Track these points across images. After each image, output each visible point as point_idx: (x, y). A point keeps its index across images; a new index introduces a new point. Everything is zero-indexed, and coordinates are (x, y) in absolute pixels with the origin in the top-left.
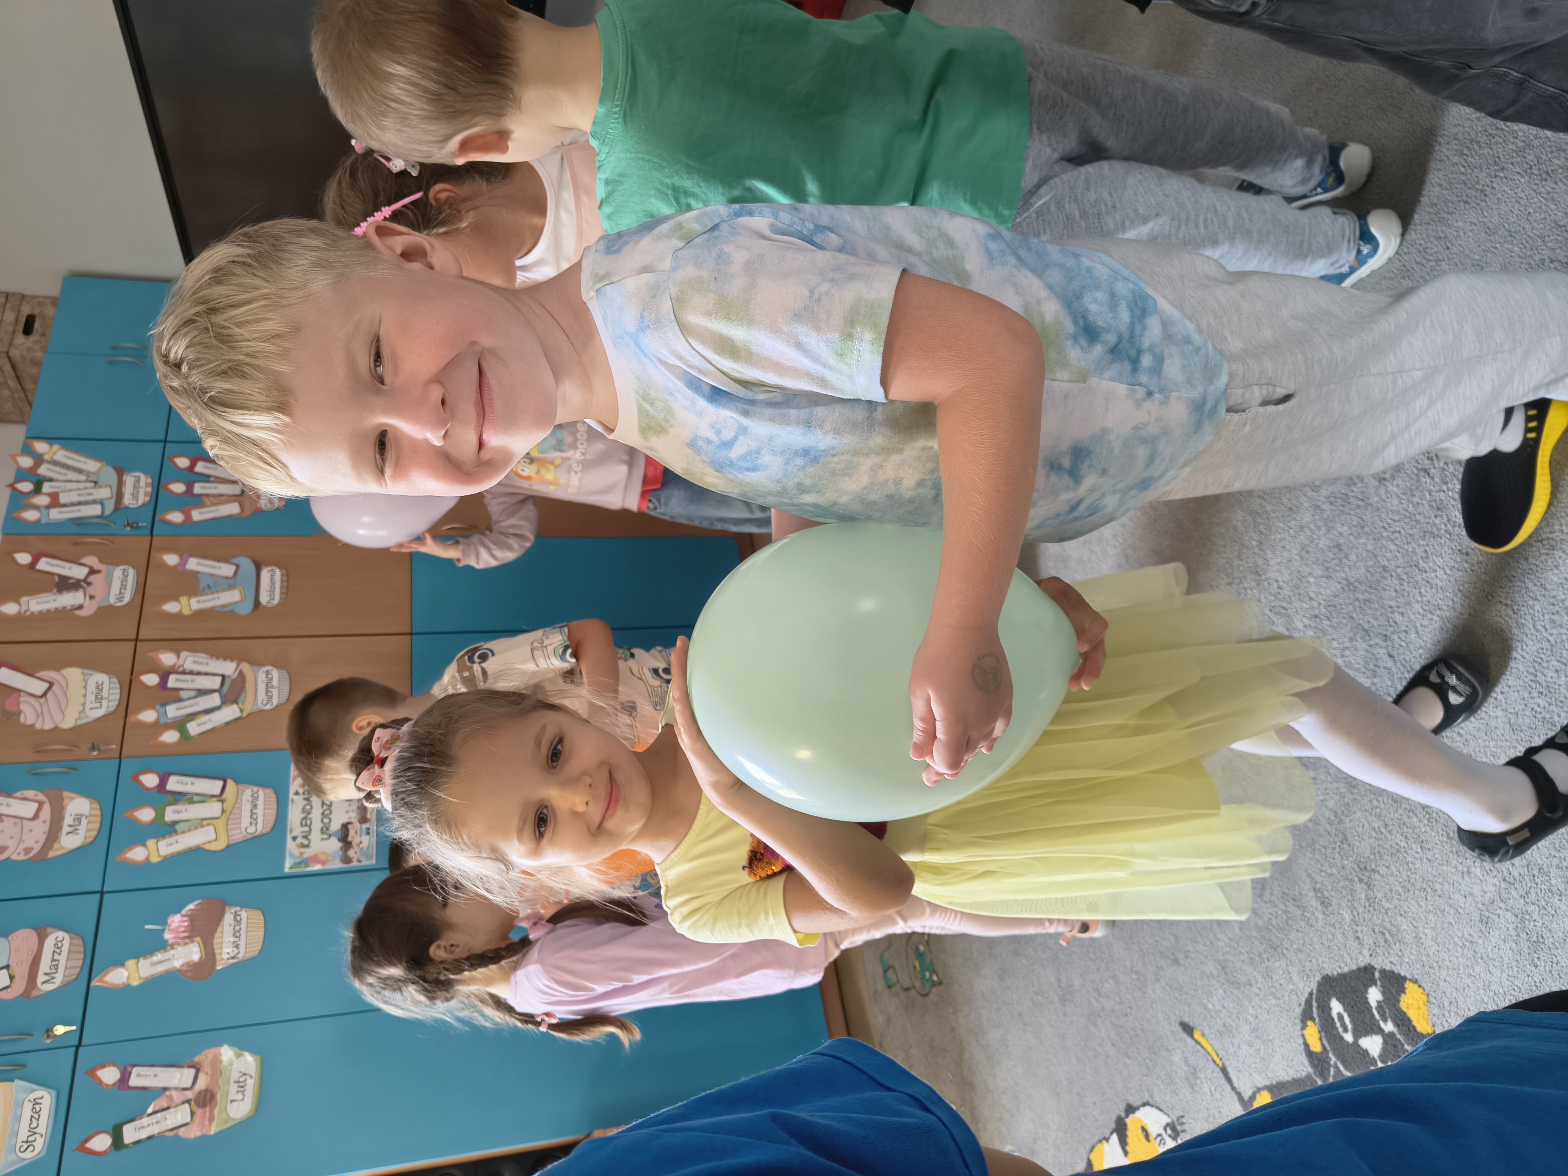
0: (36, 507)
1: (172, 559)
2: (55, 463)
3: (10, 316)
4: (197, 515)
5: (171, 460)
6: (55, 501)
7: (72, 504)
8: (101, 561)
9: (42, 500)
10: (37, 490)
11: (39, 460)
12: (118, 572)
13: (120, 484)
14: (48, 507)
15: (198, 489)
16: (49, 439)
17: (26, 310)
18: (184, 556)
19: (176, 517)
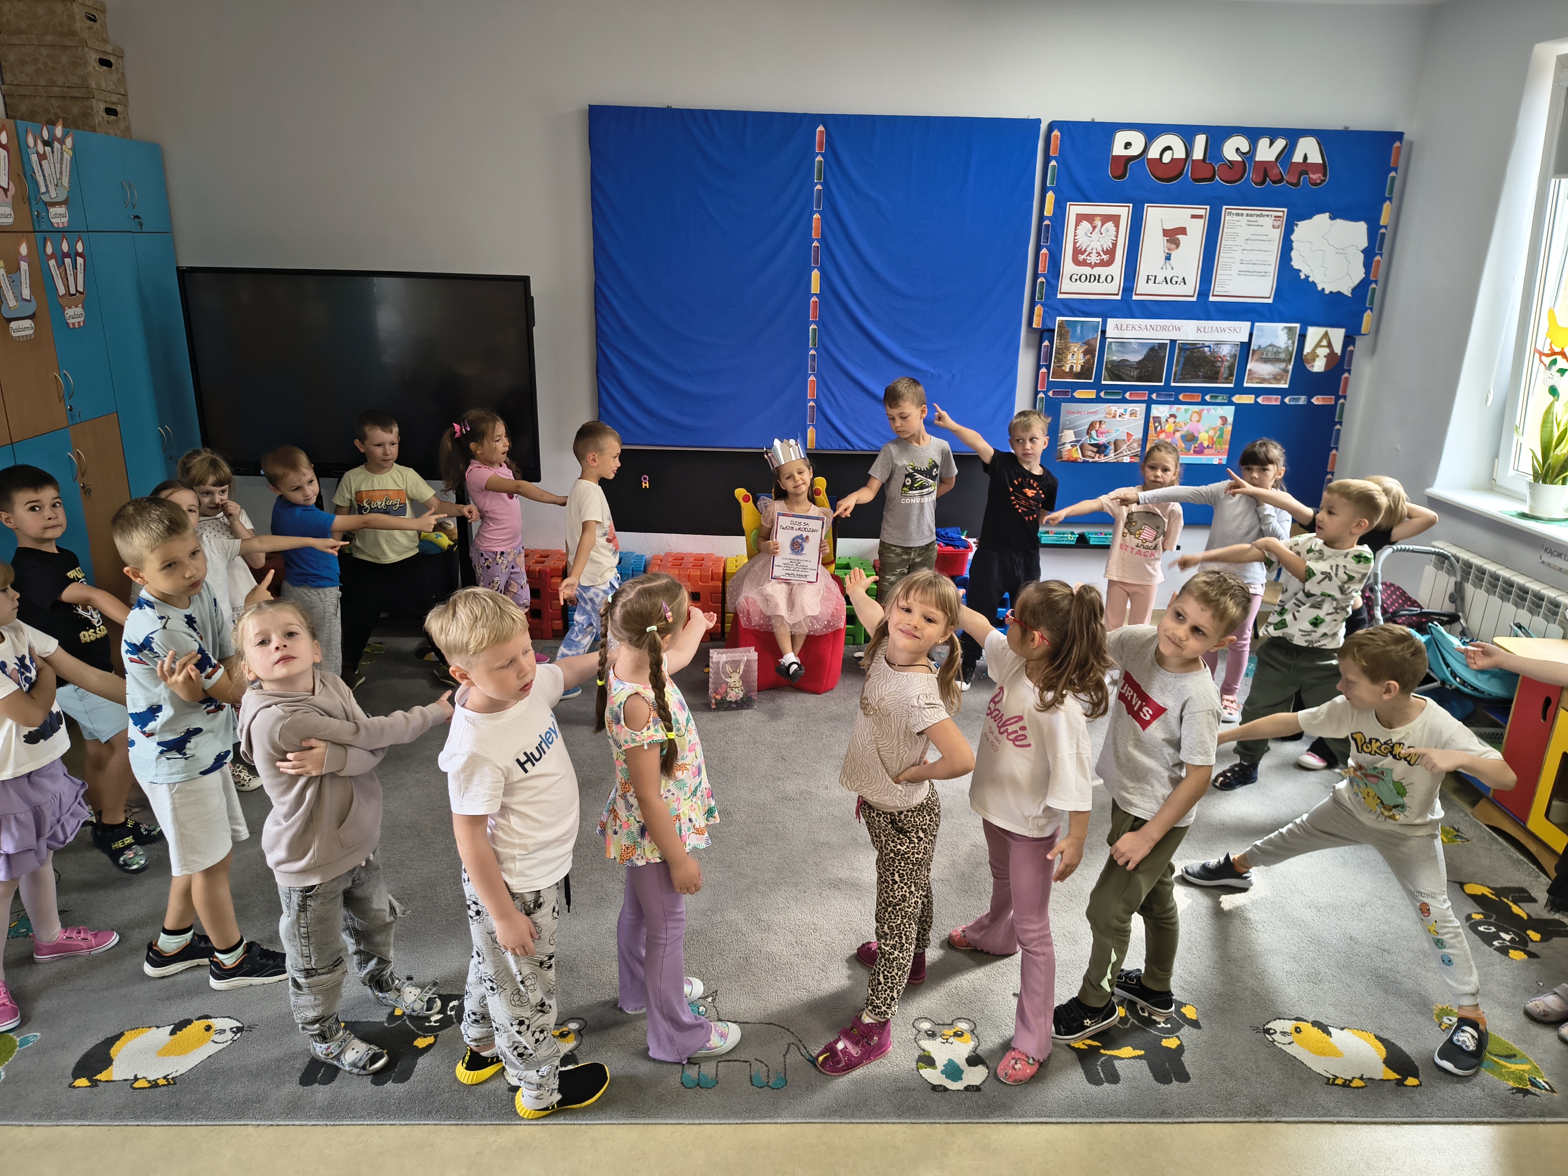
0: (36, 144)
1: (24, 250)
2: (62, 154)
3: (115, 98)
4: (52, 263)
5: (80, 238)
6: (42, 157)
7: (42, 170)
8: (13, 197)
9: (40, 148)
10: (46, 143)
11: (62, 142)
12: (8, 210)
13: (59, 204)
14: (38, 153)
15: (68, 261)
16: (73, 148)
17: (119, 109)
18: (28, 258)
19: (49, 250)
